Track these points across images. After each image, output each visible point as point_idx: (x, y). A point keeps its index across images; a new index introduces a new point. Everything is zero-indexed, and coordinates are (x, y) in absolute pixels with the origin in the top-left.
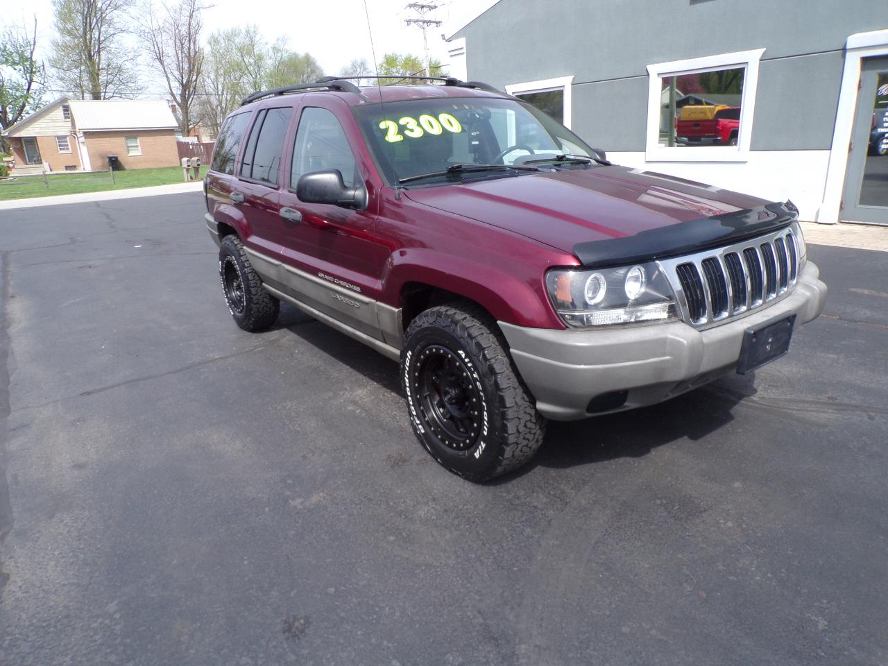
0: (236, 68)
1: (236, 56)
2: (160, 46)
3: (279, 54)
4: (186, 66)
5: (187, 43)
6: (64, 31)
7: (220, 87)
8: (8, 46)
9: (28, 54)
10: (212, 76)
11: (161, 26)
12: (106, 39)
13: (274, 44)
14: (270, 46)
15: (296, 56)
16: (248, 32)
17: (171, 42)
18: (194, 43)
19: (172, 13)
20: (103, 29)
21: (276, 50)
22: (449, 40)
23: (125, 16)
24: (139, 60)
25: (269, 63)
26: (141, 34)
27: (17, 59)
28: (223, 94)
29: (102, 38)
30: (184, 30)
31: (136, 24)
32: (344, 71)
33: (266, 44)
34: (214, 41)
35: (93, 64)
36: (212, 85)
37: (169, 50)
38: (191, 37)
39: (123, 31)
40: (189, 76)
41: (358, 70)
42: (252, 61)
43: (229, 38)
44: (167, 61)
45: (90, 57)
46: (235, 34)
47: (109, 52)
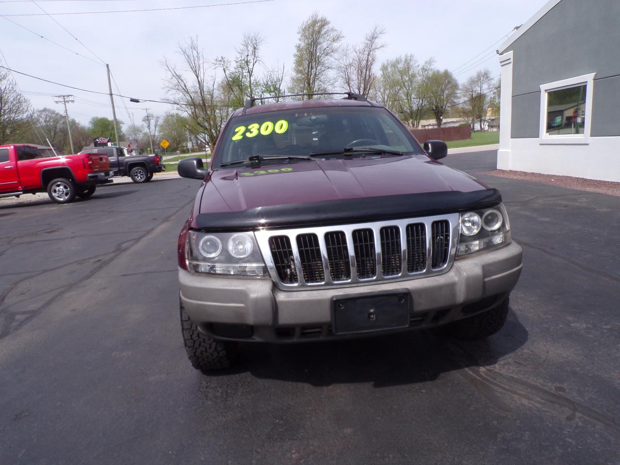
0: (397, 84)
1: (398, 77)
2: (349, 74)
3: (426, 73)
4: (362, 85)
5: (364, 71)
6: (298, 72)
7: (386, 97)
8: (269, 83)
9: (278, 86)
10: (382, 90)
11: (351, 62)
12: (319, 73)
13: (423, 66)
14: (420, 67)
15: (438, 72)
16: (406, 60)
17: (355, 72)
18: (370, 71)
19: (358, 54)
20: (319, 68)
21: (424, 69)
22: (501, 54)
23: (332, 59)
24: (336, 84)
25: (419, 78)
26: (339, 68)
27: (272, 89)
28: (387, 101)
29: (317, 73)
30: (364, 62)
31: (337, 62)
32: (470, 80)
33: (418, 66)
34: (384, 68)
35: (310, 88)
36: (381, 97)
37: (354, 77)
38: (368, 67)
39: (329, 68)
40: (364, 91)
41: (482, 78)
42: (407, 79)
43: (394, 65)
44: (352, 83)
45: (309, 84)
46: (398, 62)
47: (320, 81)
